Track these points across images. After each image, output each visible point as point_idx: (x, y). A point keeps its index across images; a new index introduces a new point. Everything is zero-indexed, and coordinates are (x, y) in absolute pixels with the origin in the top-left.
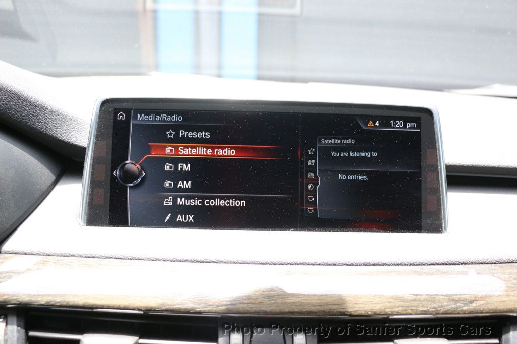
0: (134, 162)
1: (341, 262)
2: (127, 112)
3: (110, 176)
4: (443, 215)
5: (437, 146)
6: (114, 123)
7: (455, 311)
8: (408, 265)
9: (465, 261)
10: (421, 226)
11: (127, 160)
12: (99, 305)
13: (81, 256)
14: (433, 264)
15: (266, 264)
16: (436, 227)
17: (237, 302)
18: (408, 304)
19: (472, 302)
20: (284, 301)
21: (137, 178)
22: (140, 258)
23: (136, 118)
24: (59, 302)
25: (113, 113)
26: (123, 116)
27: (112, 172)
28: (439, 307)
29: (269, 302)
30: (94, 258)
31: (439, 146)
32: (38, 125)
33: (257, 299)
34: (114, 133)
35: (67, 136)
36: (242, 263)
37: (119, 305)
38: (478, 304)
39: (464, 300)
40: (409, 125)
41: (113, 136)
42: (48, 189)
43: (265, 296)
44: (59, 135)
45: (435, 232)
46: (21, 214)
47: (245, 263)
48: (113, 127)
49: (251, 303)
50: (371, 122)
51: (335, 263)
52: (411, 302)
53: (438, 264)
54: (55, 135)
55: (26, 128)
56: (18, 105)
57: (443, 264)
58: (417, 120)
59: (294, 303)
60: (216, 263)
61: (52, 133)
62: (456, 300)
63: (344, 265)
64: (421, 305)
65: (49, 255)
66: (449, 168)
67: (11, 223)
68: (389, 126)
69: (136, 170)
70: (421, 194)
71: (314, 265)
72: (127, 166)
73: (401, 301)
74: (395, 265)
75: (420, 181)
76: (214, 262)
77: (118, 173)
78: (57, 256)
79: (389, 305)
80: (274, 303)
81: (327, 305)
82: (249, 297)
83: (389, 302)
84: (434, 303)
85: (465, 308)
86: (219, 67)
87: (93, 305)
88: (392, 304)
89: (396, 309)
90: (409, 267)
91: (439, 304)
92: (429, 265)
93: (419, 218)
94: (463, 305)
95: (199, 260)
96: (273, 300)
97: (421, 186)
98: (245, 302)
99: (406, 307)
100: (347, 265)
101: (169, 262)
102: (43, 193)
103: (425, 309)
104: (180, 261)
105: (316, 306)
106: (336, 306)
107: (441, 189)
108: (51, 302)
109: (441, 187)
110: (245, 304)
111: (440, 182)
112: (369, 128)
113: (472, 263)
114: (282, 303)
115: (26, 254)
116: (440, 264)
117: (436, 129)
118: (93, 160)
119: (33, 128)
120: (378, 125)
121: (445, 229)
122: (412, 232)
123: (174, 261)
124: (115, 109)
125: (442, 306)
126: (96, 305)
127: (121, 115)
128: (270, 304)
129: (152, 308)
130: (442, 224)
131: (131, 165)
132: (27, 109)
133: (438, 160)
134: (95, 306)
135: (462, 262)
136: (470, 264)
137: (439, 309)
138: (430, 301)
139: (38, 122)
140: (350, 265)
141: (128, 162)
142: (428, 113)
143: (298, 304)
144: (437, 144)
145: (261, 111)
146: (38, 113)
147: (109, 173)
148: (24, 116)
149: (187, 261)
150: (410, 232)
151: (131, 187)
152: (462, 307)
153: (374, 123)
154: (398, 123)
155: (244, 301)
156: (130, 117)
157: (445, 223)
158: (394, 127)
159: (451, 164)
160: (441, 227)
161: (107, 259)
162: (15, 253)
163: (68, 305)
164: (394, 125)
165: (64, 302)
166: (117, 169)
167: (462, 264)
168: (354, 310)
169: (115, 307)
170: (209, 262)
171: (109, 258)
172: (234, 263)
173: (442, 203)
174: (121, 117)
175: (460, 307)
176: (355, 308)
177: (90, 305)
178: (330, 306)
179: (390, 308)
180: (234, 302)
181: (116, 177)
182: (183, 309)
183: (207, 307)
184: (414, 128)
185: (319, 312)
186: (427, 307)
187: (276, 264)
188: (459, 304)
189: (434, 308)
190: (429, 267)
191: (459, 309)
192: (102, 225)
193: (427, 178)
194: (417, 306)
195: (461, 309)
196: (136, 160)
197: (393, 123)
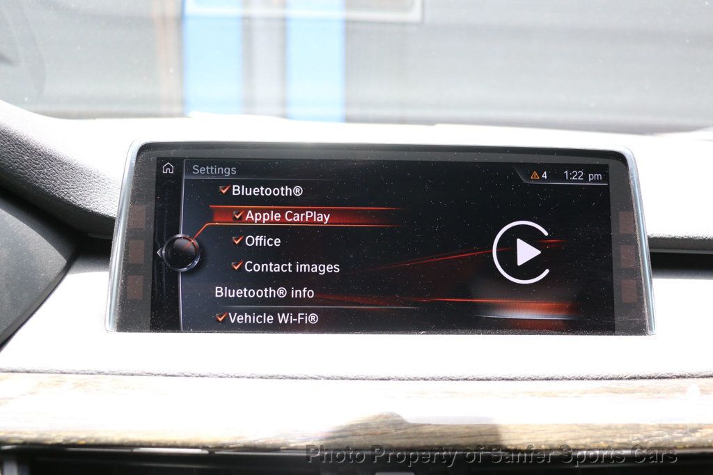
0: (188, 236)
1: (498, 376)
2: (177, 162)
3: (152, 257)
4: (646, 308)
5: (634, 207)
6: (157, 177)
7: (670, 444)
8: (597, 379)
9: (682, 373)
10: (614, 325)
11: (178, 233)
12: (145, 443)
13: (113, 374)
14: (635, 378)
15: (389, 379)
16: (638, 326)
17: (350, 433)
18: (599, 434)
19: (694, 430)
20: (417, 431)
21: (192, 260)
22: (202, 374)
23: (190, 171)
24: (83, 439)
25: (155, 164)
26: (171, 168)
27: (155, 250)
28: (646, 437)
29: (395, 433)
30: (133, 375)
31: (637, 206)
32: (41, 182)
33: (377, 428)
34: (157, 193)
35: (85, 200)
36: (353, 379)
37: (175, 442)
38: (704, 434)
39: (682, 429)
40: (591, 177)
41: (156, 198)
42: (56, 278)
43: (390, 424)
44: (71, 198)
45: (635, 334)
46: (19, 313)
47: (357, 379)
48: (157, 184)
49: (371, 434)
50: (535, 173)
51: (489, 376)
52: (605, 431)
53: (641, 378)
54: (66, 198)
55: (24, 187)
56: (13, 152)
57: (650, 378)
58: (603, 170)
59: (432, 433)
60: (315, 379)
61: (62, 195)
62: (671, 429)
63: (503, 379)
64: (618, 435)
65: (64, 373)
66: (654, 242)
67: (5, 327)
68: (563, 178)
69: (192, 247)
70: (612, 277)
71: (458, 380)
72: (177, 241)
73: (590, 429)
74: (577, 379)
75: (611, 258)
76: (312, 378)
77: (163, 252)
78: (77, 373)
79: (572, 435)
80: (402, 434)
81: (481, 435)
82: (365, 426)
83: (572, 431)
84: (638, 433)
85: (685, 440)
86: (284, 103)
87: (135, 442)
88: (577, 434)
89: (583, 442)
90: (599, 382)
91: (645, 433)
92: (629, 379)
93: (610, 313)
94: (680, 435)
95: (291, 376)
96: (401, 429)
97: (612, 266)
98: (361, 432)
99: (596, 437)
100: (507, 380)
101: (246, 379)
102: (50, 285)
103: (625, 440)
104: (262, 378)
105: (465, 437)
106: (494, 437)
107: (642, 270)
108: (72, 438)
109: (641, 267)
110: (359, 435)
111: (641, 259)
112: (532, 183)
113: (692, 376)
114: (415, 433)
115: (28, 372)
116: (645, 378)
117: (632, 182)
118: (127, 233)
119: (36, 188)
120: (546, 177)
121: (651, 329)
122: (602, 335)
123: (252, 378)
124: (158, 159)
125: (650, 437)
126: (140, 442)
127: (168, 166)
128: (397, 435)
129: (224, 444)
130: (645, 321)
131: (184, 241)
132: (26, 158)
133: (637, 227)
134: (138, 444)
135: (678, 374)
136: (689, 377)
137: (646, 440)
138: (631, 429)
139: (42, 178)
140: (512, 380)
141: (179, 236)
142: (619, 158)
143: (438, 434)
144: (634, 204)
145: (374, 159)
146: (42, 165)
147: (151, 253)
148: (21, 169)
149: (272, 377)
150: (599, 335)
151: (183, 273)
152: (680, 438)
153: (540, 175)
154: (575, 173)
155: (358, 431)
156: (182, 169)
157: (650, 320)
158: (569, 180)
159: (656, 236)
160: (645, 326)
161: (153, 377)
162: (13, 372)
163: (98, 442)
164: (569, 176)
165: (92, 438)
166: (162, 247)
167: (678, 377)
168: (521, 442)
169: (169, 444)
170: (305, 379)
171: (155, 375)
172: (342, 379)
173: (644, 291)
174: (168, 170)
175: (677, 438)
176: (521, 439)
177: (131, 442)
178: (484, 437)
179: (572, 439)
180: (344, 434)
181: (161, 259)
182: (270, 445)
183: (305, 441)
184: (599, 181)
185: (470, 446)
186: (627, 437)
187: (403, 380)
188: (675, 434)
189: (639, 439)
190: (628, 381)
191: (676, 441)
192: (141, 330)
193: (620, 252)
194: (614, 436)
195: (679, 441)
196: (190, 233)
197: (569, 173)
